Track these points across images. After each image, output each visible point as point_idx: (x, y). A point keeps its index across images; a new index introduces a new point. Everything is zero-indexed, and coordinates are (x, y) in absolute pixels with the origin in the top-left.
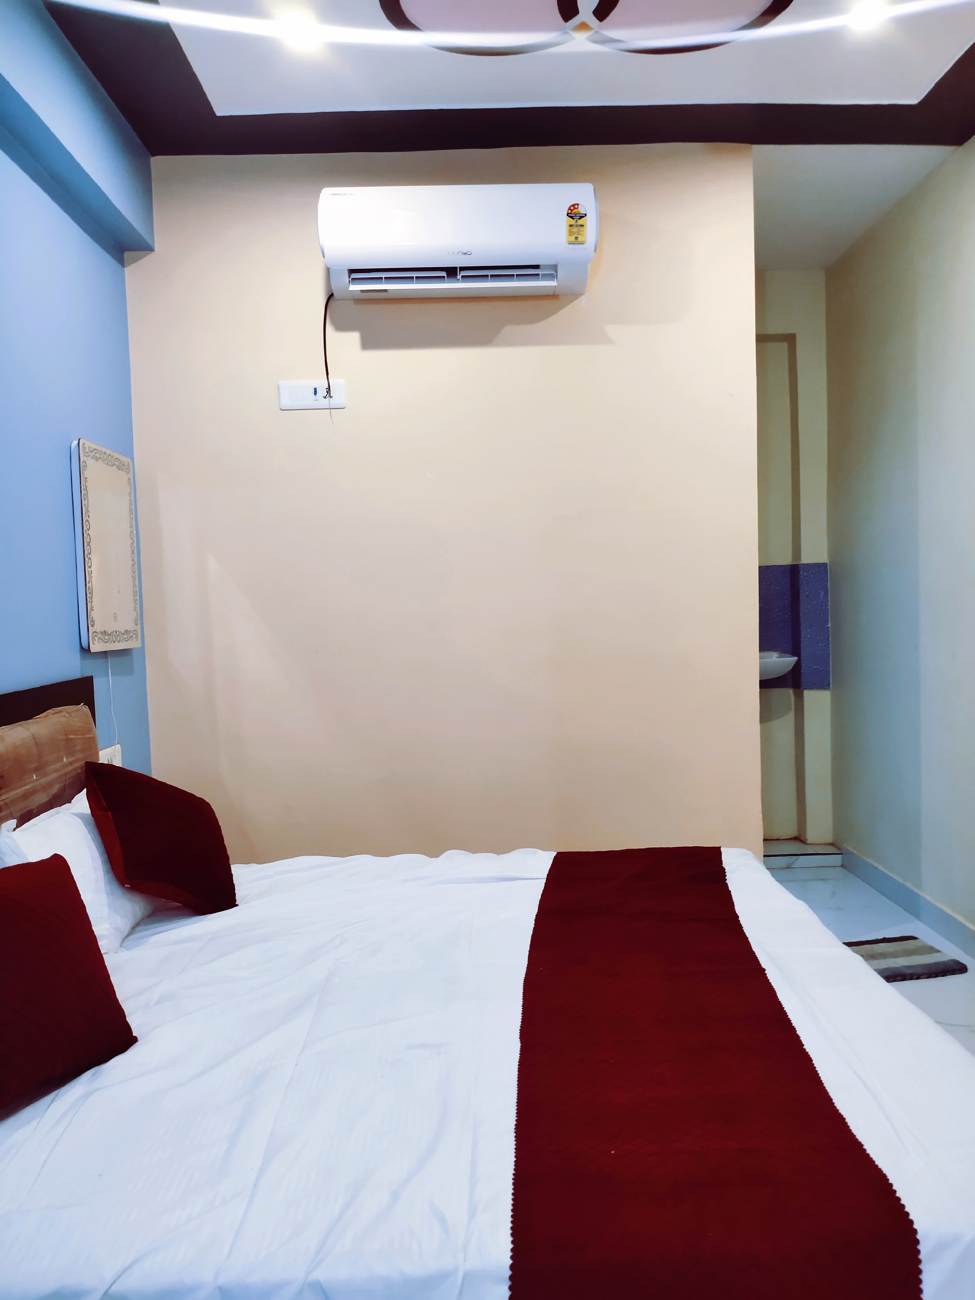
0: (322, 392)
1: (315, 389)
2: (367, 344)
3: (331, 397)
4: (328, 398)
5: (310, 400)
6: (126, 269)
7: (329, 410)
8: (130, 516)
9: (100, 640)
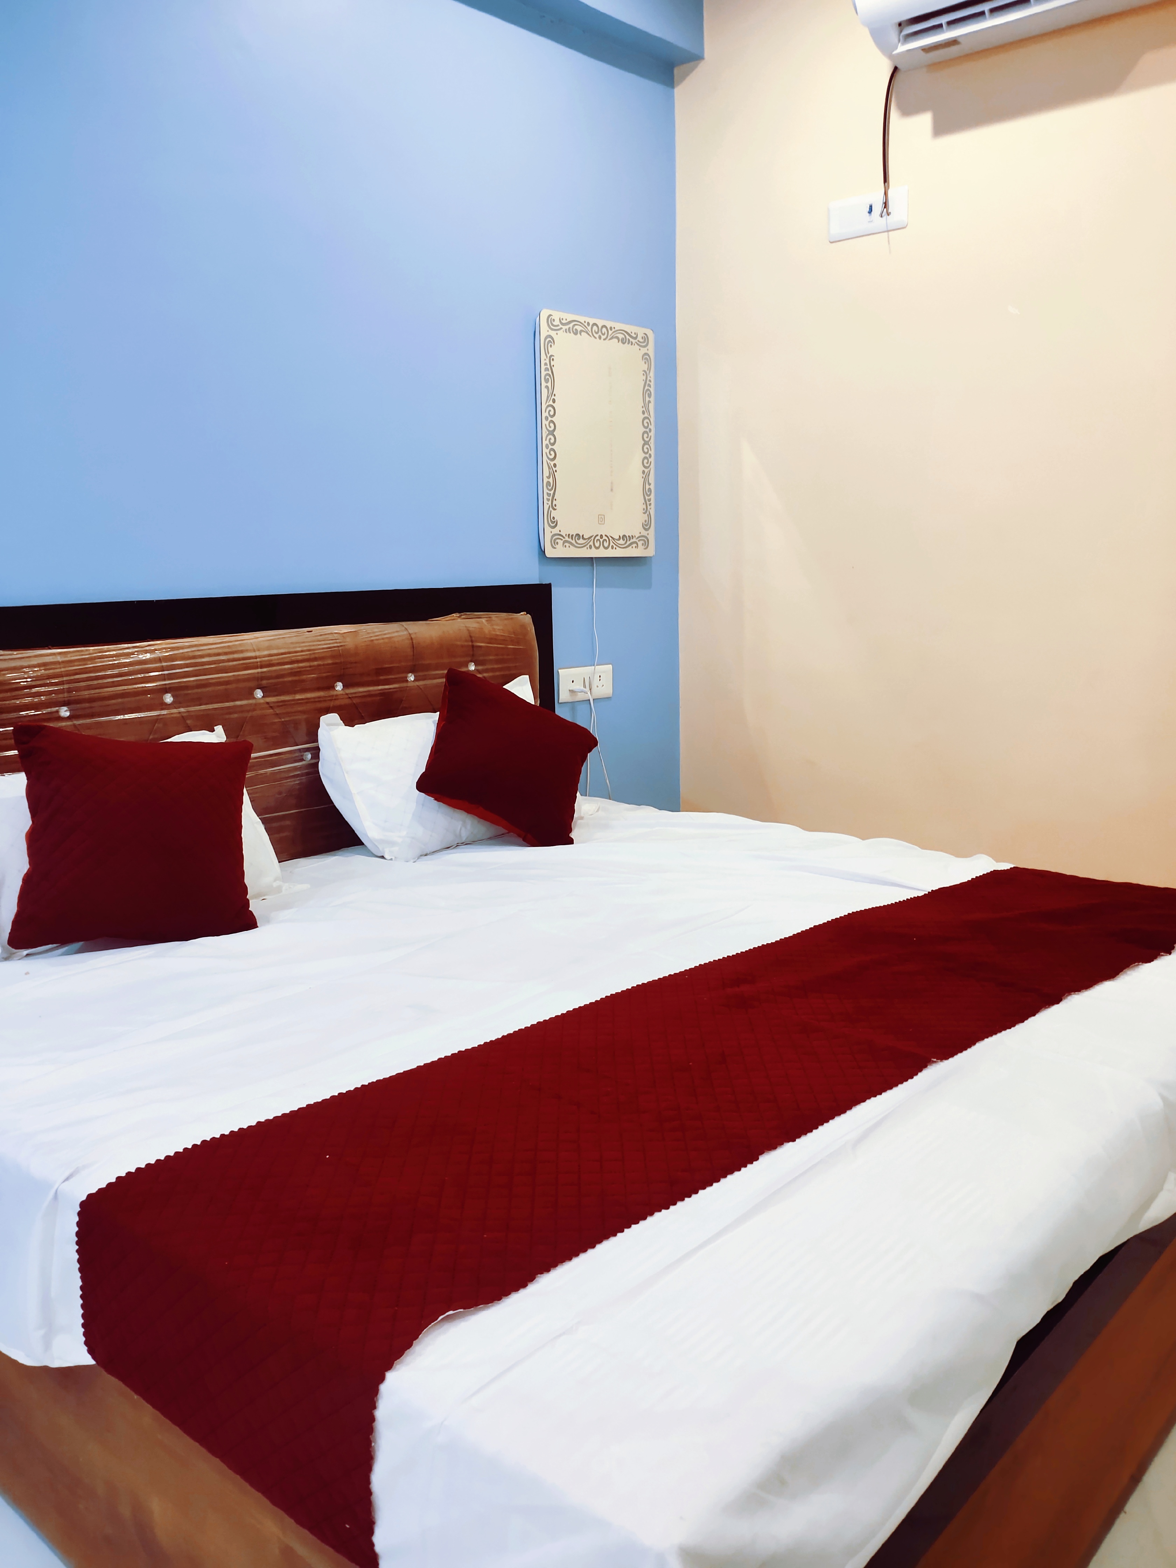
0: (878, 208)
1: (871, 207)
2: (941, 129)
3: (888, 214)
4: (885, 217)
5: (863, 223)
6: (678, 91)
7: (886, 233)
8: (644, 400)
9: (567, 544)
